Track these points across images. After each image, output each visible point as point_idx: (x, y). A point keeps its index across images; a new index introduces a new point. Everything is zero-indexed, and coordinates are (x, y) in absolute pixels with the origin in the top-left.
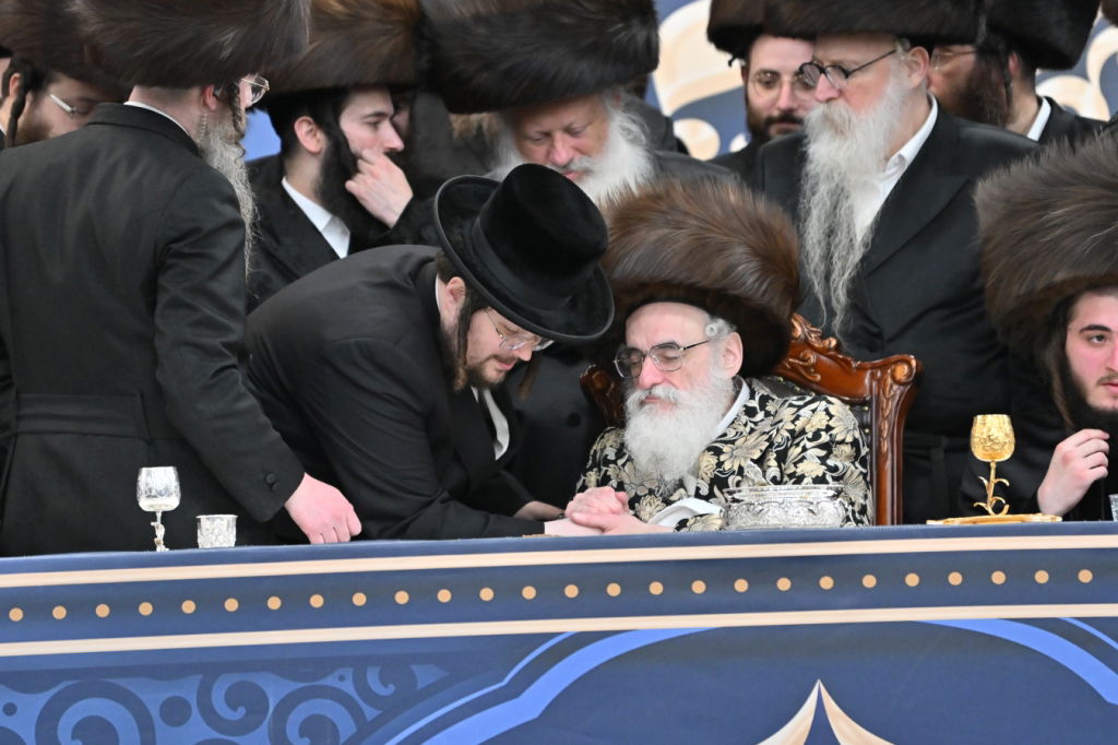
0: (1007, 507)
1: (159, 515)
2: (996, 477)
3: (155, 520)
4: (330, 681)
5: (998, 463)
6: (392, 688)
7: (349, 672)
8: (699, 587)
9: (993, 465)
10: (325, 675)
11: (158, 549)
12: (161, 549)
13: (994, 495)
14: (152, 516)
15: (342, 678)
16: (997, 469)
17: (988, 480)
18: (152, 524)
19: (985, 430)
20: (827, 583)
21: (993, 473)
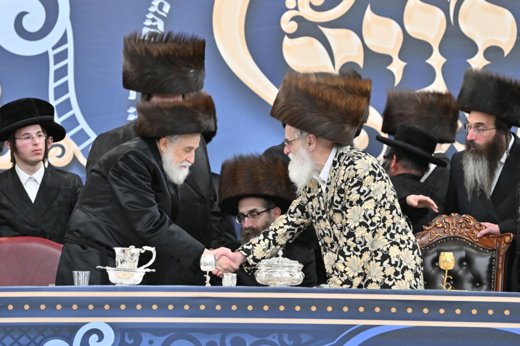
0: (451, 287)
1: (208, 273)
2: (448, 275)
3: (206, 274)
4: (269, 338)
5: (448, 270)
6: (292, 342)
7: (276, 335)
8: (410, 310)
9: (447, 271)
10: (268, 336)
11: (206, 285)
12: (208, 285)
13: (446, 282)
14: (205, 273)
15: (274, 337)
16: (448, 272)
17: (445, 276)
18: (205, 276)
19: (444, 258)
20: (458, 311)
21: (446, 274)
